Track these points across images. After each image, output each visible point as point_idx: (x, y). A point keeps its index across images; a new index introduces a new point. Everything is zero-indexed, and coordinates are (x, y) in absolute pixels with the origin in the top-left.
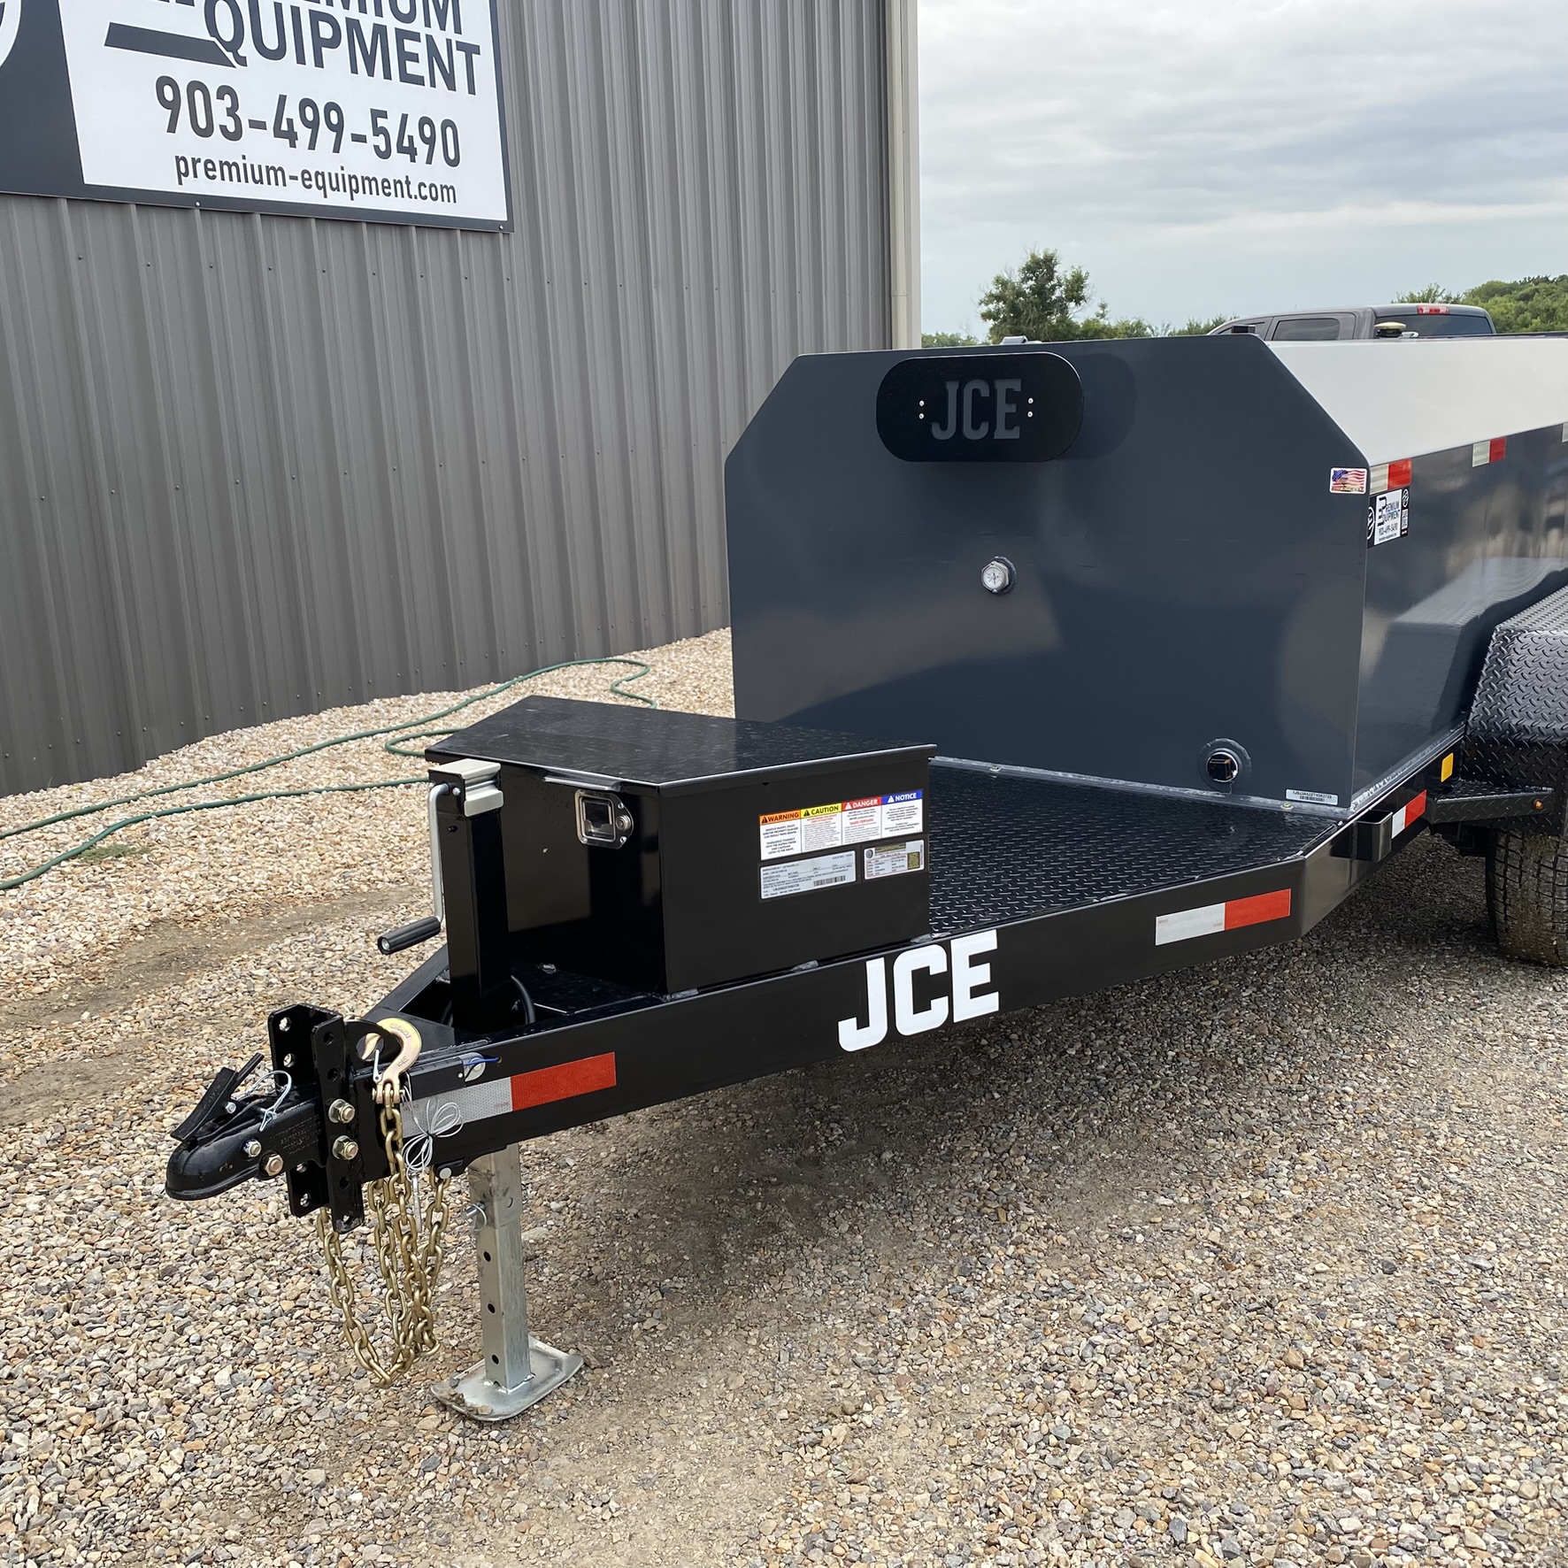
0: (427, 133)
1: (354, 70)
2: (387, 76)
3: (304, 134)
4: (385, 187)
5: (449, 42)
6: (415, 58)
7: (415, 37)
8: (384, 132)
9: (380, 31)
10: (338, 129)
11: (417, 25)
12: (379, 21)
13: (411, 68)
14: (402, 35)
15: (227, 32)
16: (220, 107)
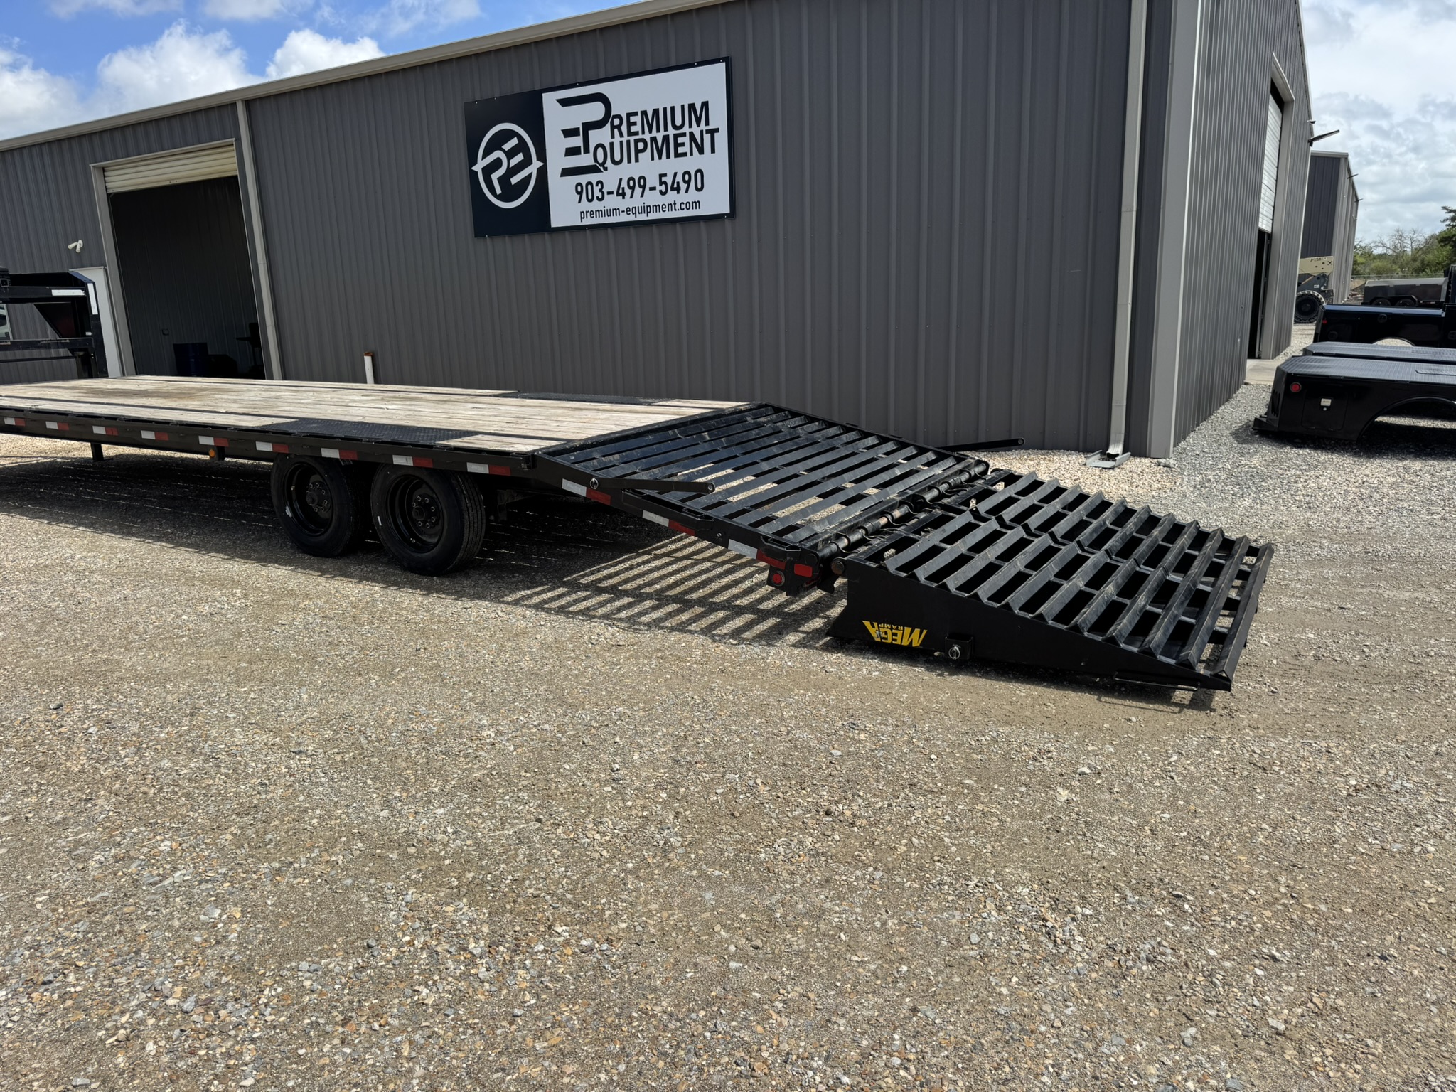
0: (687, 177)
1: (652, 159)
2: (668, 156)
3: (628, 192)
4: (663, 208)
5: (702, 132)
6: (683, 145)
7: (684, 135)
8: (665, 183)
9: (666, 138)
10: (643, 187)
11: (686, 129)
12: (666, 133)
13: (681, 150)
14: (676, 136)
15: (600, 159)
16: (596, 189)
